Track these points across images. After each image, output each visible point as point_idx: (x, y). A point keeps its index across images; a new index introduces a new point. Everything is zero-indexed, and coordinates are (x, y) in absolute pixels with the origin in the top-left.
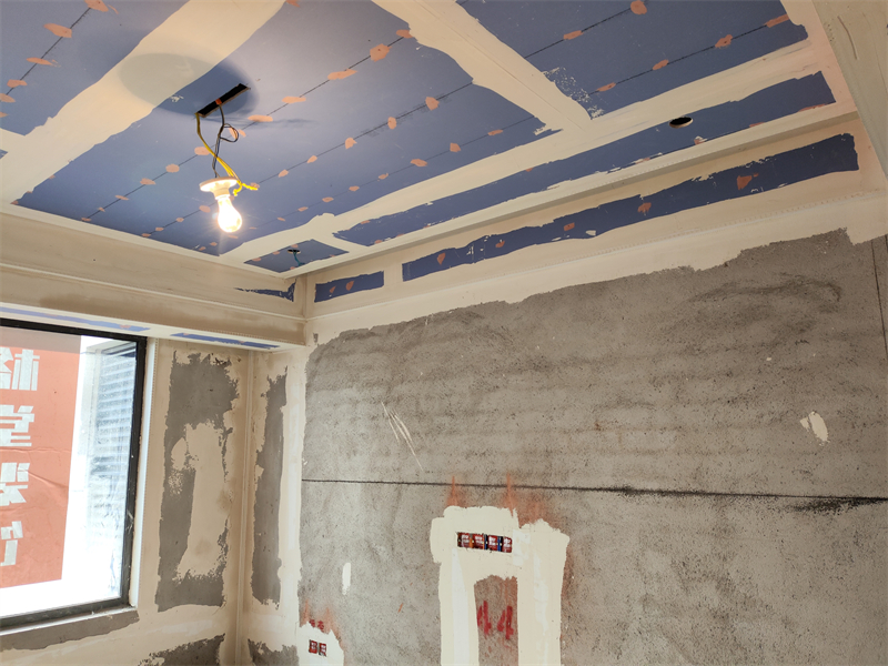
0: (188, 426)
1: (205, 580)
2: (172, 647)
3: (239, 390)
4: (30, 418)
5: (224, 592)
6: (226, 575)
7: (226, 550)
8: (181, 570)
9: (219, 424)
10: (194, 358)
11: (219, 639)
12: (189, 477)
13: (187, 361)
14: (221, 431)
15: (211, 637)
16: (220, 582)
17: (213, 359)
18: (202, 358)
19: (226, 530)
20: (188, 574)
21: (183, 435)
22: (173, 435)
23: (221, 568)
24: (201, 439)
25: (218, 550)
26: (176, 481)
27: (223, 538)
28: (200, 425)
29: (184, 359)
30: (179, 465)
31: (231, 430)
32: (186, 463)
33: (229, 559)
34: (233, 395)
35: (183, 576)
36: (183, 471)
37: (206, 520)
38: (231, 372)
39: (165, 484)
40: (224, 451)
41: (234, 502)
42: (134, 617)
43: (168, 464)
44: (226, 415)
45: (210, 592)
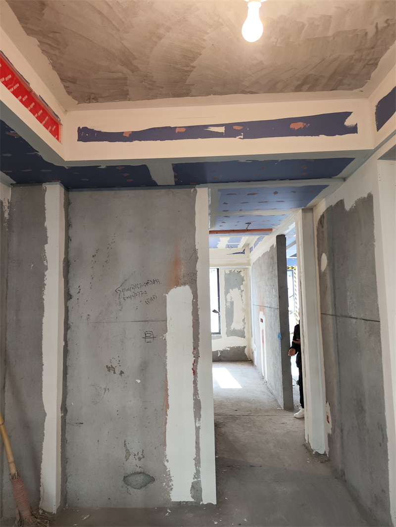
0: (231, 290)
1: (240, 331)
2: (232, 347)
3: (245, 279)
5: (245, 335)
6: (245, 330)
7: (245, 323)
8: (232, 327)
9: (239, 289)
10: (230, 271)
11: (245, 347)
12: (232, 303)
13: (229, 272)
14: (240, 291)
15: (243, 346)
16: (244, 332)
17: (236, 271)
18: (233, 271)
19: (245, 318)
20: (234, 328)
21: (229, 292)
22: (227, 292)
23: (244, 328)
24: (234, 293)
25: (243, 323)
26: (228, 304)
27: (244, 320)
28: (234, 289)
29: (228, 272)
30: (229, 300)
31: (243, 290)
32: (231, 299)
33: (246, 326)
34: (243, 280)
36: (230, 302)
37: (238, 315)
38: (242, 274)
39: (226, 305)
40: (242, 296)
41: (247, 310)
42: (221, 337)
43: (226, 300)
44: (241, 286)
45: (242, 334)
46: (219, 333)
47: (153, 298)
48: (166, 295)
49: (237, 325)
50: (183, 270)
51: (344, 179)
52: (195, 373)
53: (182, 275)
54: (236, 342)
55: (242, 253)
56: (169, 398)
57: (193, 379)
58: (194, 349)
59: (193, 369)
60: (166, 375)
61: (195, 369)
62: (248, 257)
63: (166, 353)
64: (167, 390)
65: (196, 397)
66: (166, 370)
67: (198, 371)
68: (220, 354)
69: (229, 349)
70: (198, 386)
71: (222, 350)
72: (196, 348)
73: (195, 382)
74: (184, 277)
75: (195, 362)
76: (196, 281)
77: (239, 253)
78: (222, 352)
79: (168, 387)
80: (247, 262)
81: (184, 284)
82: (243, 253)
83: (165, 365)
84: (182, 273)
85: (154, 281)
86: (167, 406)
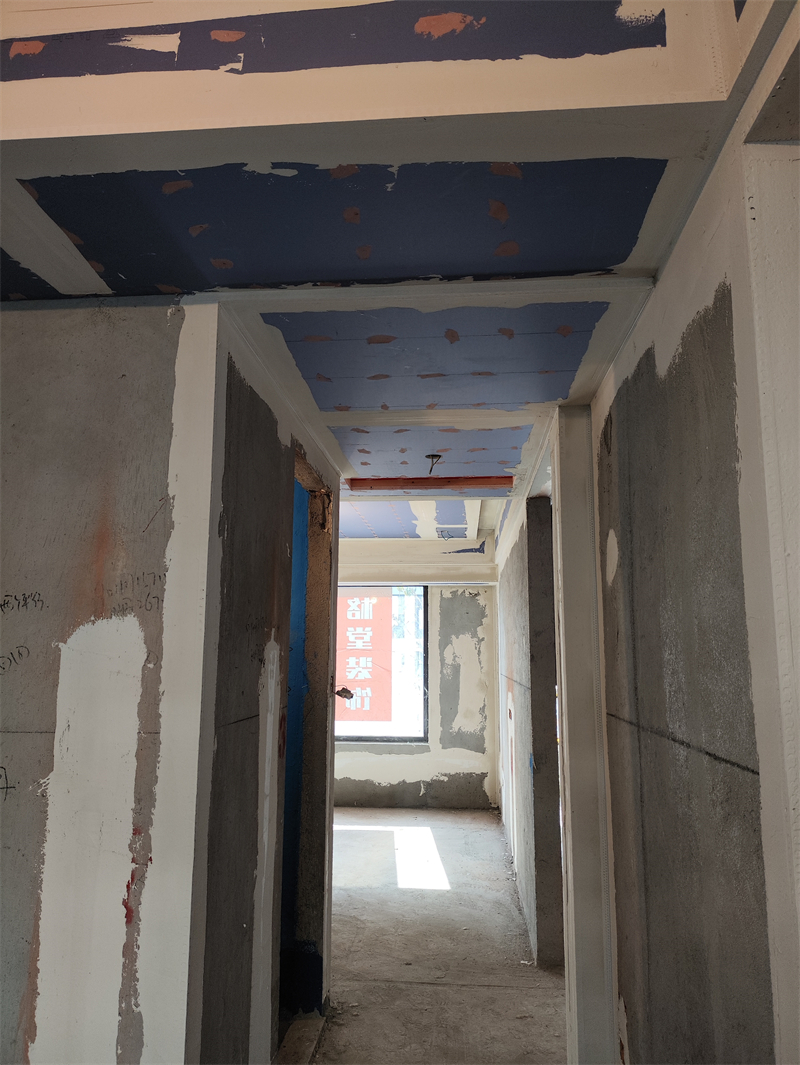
0: (453, 636)
1: (472, 735)
2: (453, 773)
3: (487, 612)
4: (370, 634)
5: (486, 745)
6: (485, 734)
7: (485, 718)
8: (456, 726)
9: (474, 635)
10: (454, 593)
11: (484, 775)
12: (456, 669)
13: (450, 596)
14: (476, 639)
15: (479, 773)
16: (482, 739)
17: (467, 593)
18: (459, 593)
19: (485, 706)
20: (459, 729)
21: (451, 643)
22: (444, 643)
23: (483, 729)
24: (462, 644)
25: (479, 718)
26: (448, 671)
27: (482, 710)
28: (461, 636)
29: (447, 595)
30: (449, 660)
31: (483, 639)
32: (454, 660)
33: (488, 723)
34: (483, 615)
35: (457, 730)
36: (452, 665)
37: (469, 697)
38: (481, 600)
39: (441, 672)
40: (479, 653)
41: (489, 687)
42: (428, 749)
43: (442, 660)
44: (479, 629)
45: (476, 743)
46: (425, 739)
47: (16, 655)
48: (61, 645)
49: (465, 723)
50: (121, 565)
51: (653, 276)
52: (131, 916)
53: (118, 580)
54: (463, 762)
55: (476, 550)
56: (40, 1002)
57: (124, 939)
58: (136, 832)
59: (125, 904)
60: (37, 918)
61: (132, 904)
62: (492, 560)
63: (42, 840)
64: (34, 972)
65: (129, 1005)
66: (38, 902)
67: (144, 911)
68: (426, 789)
69: (446, 779)
70: (139, 964)
71: (428, 780)
72: (141, 829)
73: (130, 951)
74: (122, 586)
75: (136, 880)
76: (160, 600)
77: (471, 550)
78: (429, 785)
79: (39, 965)
80: (489, 572)
81: (122, 611)
82: (481, 550)
83: (36, 883)
84: (119, 572)
85: (25, 600)
86: (31, 1032)
